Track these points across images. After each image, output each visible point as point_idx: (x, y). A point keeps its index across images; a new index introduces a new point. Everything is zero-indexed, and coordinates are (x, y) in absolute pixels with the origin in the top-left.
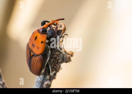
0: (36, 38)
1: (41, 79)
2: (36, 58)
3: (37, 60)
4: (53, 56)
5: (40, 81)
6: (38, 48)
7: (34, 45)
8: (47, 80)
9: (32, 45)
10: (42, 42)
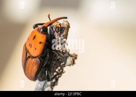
0: (35, 37)
1: (41, 85)
2: (32, 61)
3: (33, 62)
4: (56, 58)
5: (41, 88)
6: (36, 49)
7: (31, 45)
8: (48, 86)
9: (30, 45)
10: (40, 43)
